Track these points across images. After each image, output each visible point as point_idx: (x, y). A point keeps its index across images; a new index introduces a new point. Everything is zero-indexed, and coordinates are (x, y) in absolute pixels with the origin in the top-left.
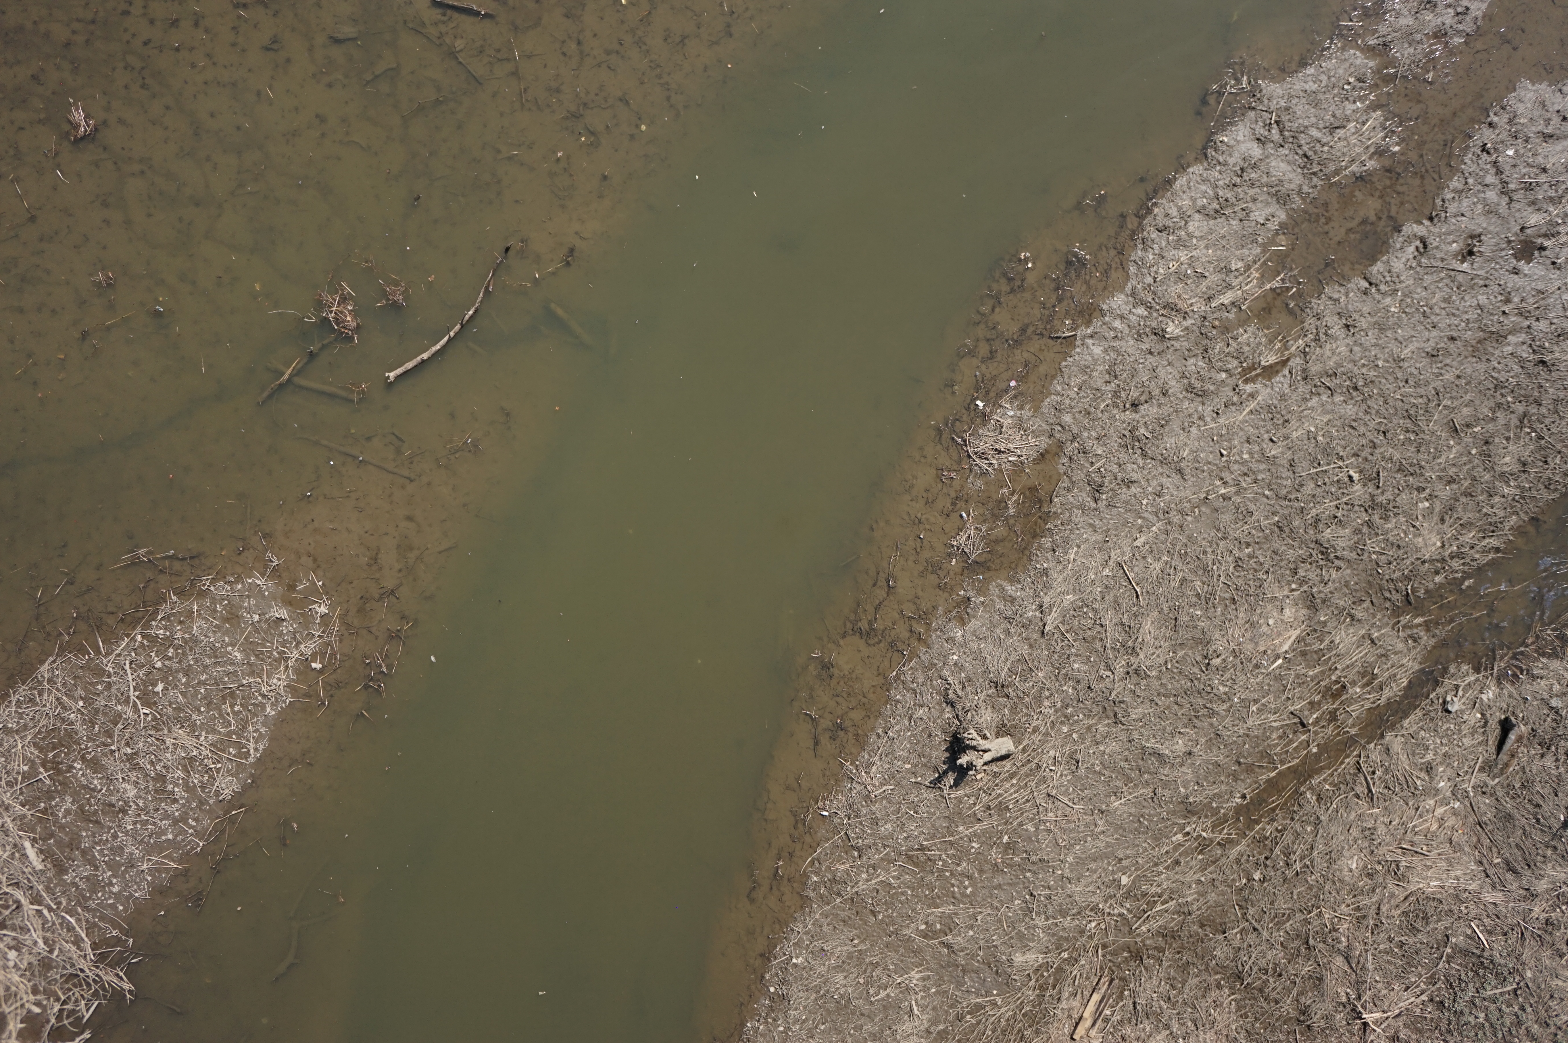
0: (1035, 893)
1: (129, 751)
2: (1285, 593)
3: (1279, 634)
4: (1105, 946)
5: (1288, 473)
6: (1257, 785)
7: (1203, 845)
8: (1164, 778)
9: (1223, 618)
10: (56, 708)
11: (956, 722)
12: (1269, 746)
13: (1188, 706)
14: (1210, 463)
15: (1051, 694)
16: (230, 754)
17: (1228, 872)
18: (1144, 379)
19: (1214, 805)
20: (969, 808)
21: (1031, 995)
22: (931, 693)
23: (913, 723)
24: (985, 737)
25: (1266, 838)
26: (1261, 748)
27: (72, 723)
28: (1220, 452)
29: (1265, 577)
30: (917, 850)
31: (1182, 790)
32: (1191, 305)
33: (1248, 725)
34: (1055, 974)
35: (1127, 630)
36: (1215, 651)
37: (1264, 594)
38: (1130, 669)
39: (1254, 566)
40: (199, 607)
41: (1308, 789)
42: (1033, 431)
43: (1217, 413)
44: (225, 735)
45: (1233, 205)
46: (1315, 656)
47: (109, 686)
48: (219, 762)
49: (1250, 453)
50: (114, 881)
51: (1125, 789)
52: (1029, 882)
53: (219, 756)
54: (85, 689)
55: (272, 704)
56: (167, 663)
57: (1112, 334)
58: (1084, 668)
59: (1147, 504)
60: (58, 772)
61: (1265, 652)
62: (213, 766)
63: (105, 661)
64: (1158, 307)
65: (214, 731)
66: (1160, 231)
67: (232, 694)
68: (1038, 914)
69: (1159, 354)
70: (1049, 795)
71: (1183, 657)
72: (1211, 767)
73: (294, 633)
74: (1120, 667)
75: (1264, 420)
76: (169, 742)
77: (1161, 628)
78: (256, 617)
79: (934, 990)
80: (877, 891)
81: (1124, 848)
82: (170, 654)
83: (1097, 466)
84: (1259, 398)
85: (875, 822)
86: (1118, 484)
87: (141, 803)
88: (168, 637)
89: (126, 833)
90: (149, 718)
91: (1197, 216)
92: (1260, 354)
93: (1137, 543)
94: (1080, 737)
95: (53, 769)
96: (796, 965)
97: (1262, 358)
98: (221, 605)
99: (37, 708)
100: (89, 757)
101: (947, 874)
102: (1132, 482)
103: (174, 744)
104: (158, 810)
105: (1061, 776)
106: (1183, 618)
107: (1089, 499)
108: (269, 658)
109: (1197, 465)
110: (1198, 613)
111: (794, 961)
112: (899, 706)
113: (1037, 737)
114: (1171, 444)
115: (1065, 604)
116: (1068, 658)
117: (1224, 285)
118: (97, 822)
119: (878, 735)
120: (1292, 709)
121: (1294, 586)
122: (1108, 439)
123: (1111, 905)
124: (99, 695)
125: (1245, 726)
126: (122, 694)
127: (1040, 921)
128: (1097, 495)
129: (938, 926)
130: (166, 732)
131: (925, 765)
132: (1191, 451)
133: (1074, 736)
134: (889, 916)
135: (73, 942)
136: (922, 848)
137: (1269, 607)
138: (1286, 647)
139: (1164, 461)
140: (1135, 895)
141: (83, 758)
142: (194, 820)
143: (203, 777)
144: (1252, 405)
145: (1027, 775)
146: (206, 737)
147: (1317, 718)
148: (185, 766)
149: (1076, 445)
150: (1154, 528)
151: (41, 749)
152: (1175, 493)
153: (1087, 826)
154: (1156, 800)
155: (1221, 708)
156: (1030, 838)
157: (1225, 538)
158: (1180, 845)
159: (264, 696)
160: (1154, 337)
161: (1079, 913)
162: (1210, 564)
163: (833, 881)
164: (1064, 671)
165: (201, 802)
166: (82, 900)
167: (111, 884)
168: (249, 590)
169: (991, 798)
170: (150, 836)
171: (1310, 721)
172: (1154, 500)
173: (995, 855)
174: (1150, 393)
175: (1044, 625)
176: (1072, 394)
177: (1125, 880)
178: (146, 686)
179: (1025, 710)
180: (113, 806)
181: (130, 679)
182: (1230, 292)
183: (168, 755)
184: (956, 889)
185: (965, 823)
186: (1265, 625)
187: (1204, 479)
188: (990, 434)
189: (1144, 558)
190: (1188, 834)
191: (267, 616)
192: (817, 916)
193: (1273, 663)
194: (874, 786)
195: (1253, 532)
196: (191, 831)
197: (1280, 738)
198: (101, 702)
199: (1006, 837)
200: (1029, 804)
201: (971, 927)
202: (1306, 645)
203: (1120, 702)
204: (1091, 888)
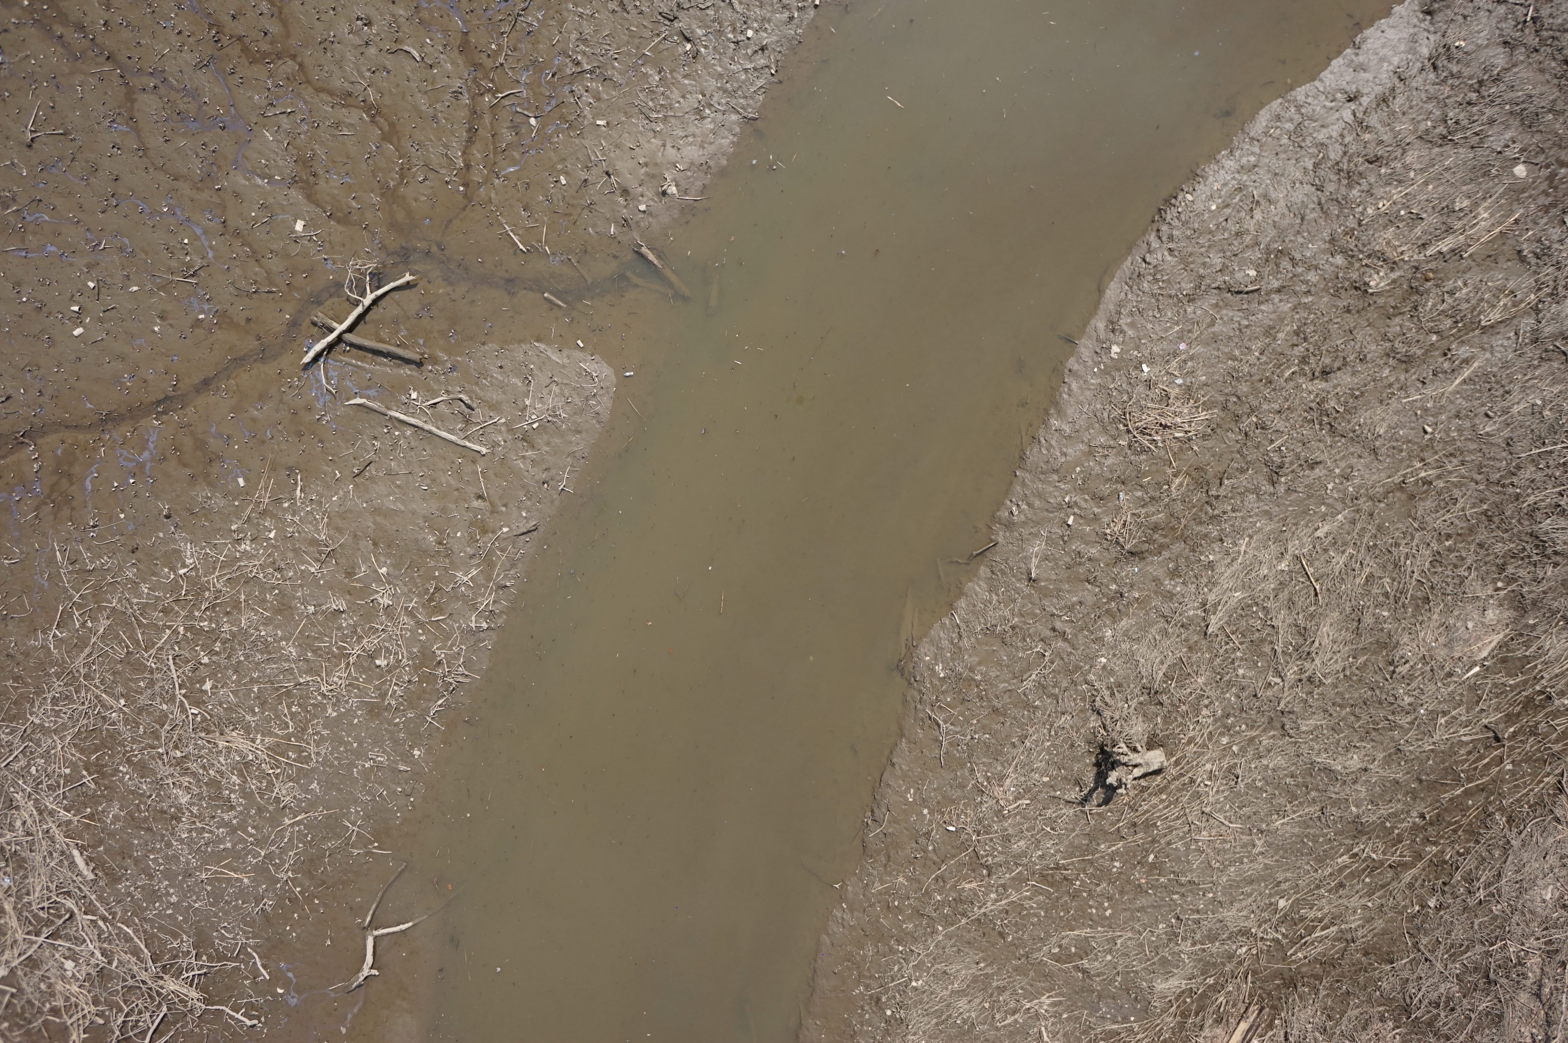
0: (1181, 917)
1: (179, 754)
2: (1489, 592)
3: (1479, 638)
4: (1255, 973)
5: (1504, 454)
6: (1438, 804)
7: (1373, 867)
8: (1334, 796)
9: (1413, 620)
10: (96, 706)
11: (1102, 731)
12: (1456, 762)
13: (1368, 717)
14: (1409, 441)
15: (1211, 703)
16: (288, 758)
17: (1399, 897)
18: (1339, 342)
19: (1388, 825)
20: (1113, 824)
21: (1170, 1021)
22: (1075, 700)
23: (1053, 733)
24: (1135, 750)
25: (1446, 862)
26: (1447, 764)
27: (114, 724)
28: (1424, 429)
29: (1466, 574)
30: (1052, 869)
31: (1354, 809)
32: (1402, 253)
33: (1434, 740)
34: (1198, 1000)
35: (1302, 632)
36: (1402, 657)
37: (1464, 593)
38: (1303, 676)
39: (1455, 561)
40: (246, 596)
41: (1497, 810)
42: (1204, 403)
43: (1424, 383)
44: (282, 738)
45: (1465, 128)
46: (1518, 664)
47: (151, 683)
48: (278, 767)
49: (1460, 430)
50: (172, 891)
51: (1289, 807)
52: (1176, 904)
53: (277, 760)
54: (125, 686)
55: (334, 705)
56: (214, 658)
57: (1304, 288)
58: (1250, 674)
59: (1334, 488)
60: (103, 775)
61: (1460, 659)
62: (271, 771)
63: (146, 655)
64: (1361, 256)
65: (271, 734)
66: (1371, 163)
67: (288, 693)
68: (1184, 939)
69: (1358, 312)
70: (1203, 813)
71: (1365, 664)
72: (1388, 784)
73: (355, 626)
74: (1291, 674)
75: (1480, 391)
76: (222, 744)
77: (1341, 630)
78: (311, 609)
79: (1065, 1016)
80: (1007, 912)
81: (1284, 870)
82: (217, 649)
83: (1277, 443)
84: (1476, 365)
85: (1007, 839)
86: (1301, 465)
87: (195, 810)
88: (214, 630)
89: (181, 841)
90: (199, 719)
91: (1418, 144)
92: (1480, 313)
93: (1319, 533)
94: (1240, 750)
95: (98, 772)
96: (916, 989)
97: (1482, 317)
98: (271, 594)
99: (75, 707)
100: (135, 759)
101: (1085, 894)
102: (1317, 463)
103: (227, 748)
104: (214, 817)
105: (1217, 792)
106: (1368, 620)
107: (1265, 482)
108: (328, 653)
109: (1395, 444)
110: (1386, 614)
111: (914, 984)
112: (1039, 714)
113: (1192, 748)
114: (1365, 419)
115: (1233, 603)
116: (1233, 663)
117: (1444, 228)
118: (149, 829)
119: (1014, 745)
120: (1485, 721)
121: (1500, 584)
122: (1292, 412)
123: (1265, 930)
124: (141, 693)
125: (1431, 740)
126: (167, 692)
127: (1186, 947)
128: (1275, 478)
129: (1073, 949)
130: (218, 734)
131: (1066, 778)
132: (1389, 426)
133: (1235, 748)
134: (1019, 939)
135: (132, 953)
136: (1058, 867)
137: (1470, 607)
138: (1485, 654)
139: (1356, 439)
140: (1292, 918)
141: (129, 761)
142: (253, 828)
143: (261, 783)
144: (1467, 373)
145: (1179, 790)
146: (262, 741)
147: (1515, 732)
148: (240, 771)
149: (1255, 419)
150: (1340, 516)
151: (82, 751)
152: (1367, 476)
153: (1244, 846)
154: (1323, 820)
155: (1404, 720)
156: (1179, 858)
157: (1423, 529)
158: (1346, 867)
159: (324, 696)
160: (1353, 291)
161: (1229, 938)
162: (1402, 559)
163: (959, 901)
164: (1227, 678)
165: (260, 810)
166: (139, 910)
167: (168, 894)
168: (302, 577)
169: (1138, 814)
170: (207, 845)
171: (1506, 736)
172: (1342, 483)
173: (1139, 876)
174: (1344, 358)
175: (1207, 626)
176: (1252, 359)
177: (1282, 903)
178: (192, 684)
179: (1179, 719)
180: (165, 812)
181: (175, 676)
182: (1450, 237)
183: (222, 759)
184: (1094, 911)
185: (1106, 841)
186: (1463, 628)
187: (1401, 461)
188: (1153, 406)
189: (1326, 551)
190: (1356, 855)
191: (324, 608)
192: (940, 938)
193: (1468, 671)
194: (1007, 800)
195: (1457, 522)
196: (251, 839)
197: (1469, 753)
198: (143, 700)
199: (1152, 856)
200: (1179, 822)
201: (1110, 951)
202: (1508, 651)
203: (1289, 712)
204: (1244, 913)
